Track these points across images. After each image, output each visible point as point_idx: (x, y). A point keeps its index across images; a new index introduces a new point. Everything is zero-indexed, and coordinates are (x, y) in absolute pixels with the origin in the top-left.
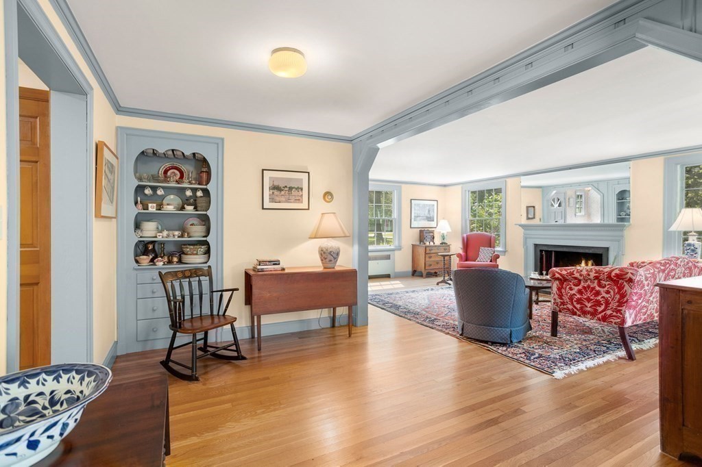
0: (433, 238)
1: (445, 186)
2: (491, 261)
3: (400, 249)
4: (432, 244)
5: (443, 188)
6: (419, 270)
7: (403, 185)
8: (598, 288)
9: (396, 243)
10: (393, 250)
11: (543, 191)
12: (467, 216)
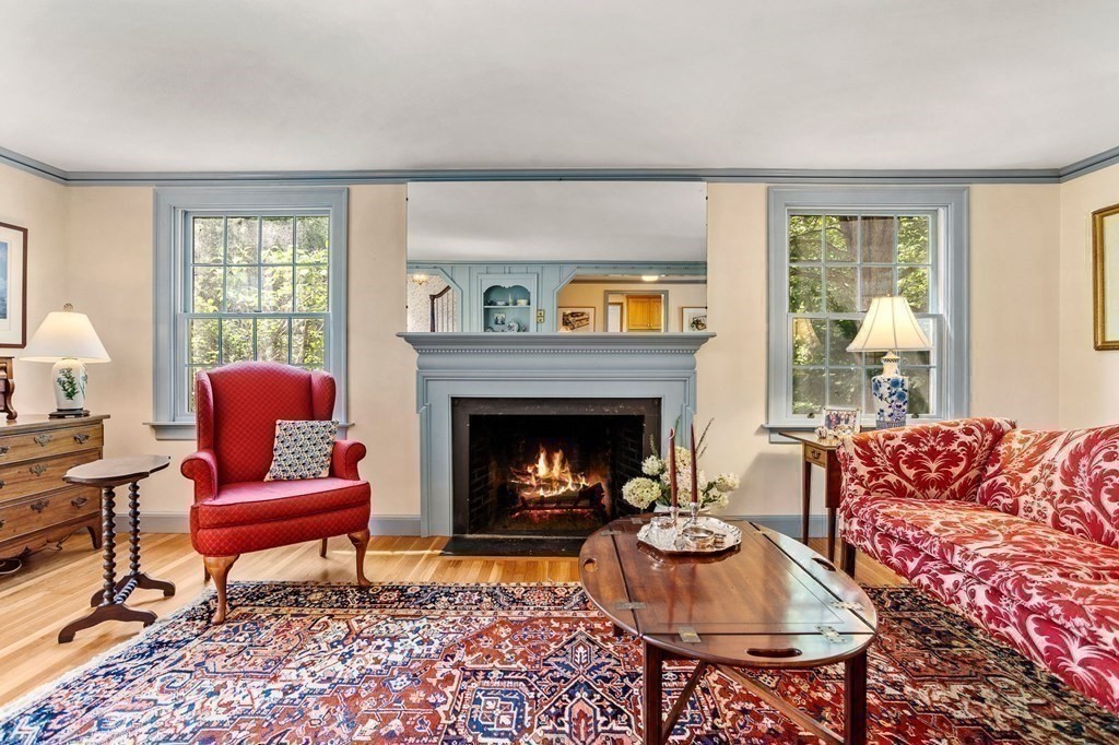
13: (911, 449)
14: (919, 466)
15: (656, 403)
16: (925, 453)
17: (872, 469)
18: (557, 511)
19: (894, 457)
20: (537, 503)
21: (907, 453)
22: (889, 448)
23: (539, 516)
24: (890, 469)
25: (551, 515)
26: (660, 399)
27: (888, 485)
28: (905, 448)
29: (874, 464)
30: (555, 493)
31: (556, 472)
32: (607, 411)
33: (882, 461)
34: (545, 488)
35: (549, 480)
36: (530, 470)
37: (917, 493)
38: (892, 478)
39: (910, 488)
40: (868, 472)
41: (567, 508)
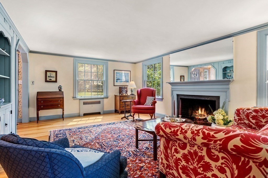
0: (127, 92)
1: (135, 63)
2: (152, 105)
3: (107, 98)
4: (126, 94)
5: (134, 65)
6: (117, 110)
7: (109, 62)
8: (207, 159)
9: (105, 95)
10: (103, 98)
11: (188, 69)
12: (145, 79)
13: (254, 114)
14: (257, 119)
15: (218, 97)
16: (260, 116)
17: (239, 118)
18: (203, 122)
19: (247, 116)
20: (198, 119)
21: (252, 115)
22: (246, 113)
23: (199, 122)
24: (246, 119)
25: (202, 122)
26: (219, 96)
27: (245, 123)
28: (252, 113)
29: (240, 117)
30: (202, 118)
31: (203, 113)
32: (206, 99)
33: (243, 116)
34: (201, 117)
35: (201, 115)
36: (197, 112)
37: (257, 128)
38: (247, 122)
39: (253, 126)
40: (238, 119)
41: (205, 122)
